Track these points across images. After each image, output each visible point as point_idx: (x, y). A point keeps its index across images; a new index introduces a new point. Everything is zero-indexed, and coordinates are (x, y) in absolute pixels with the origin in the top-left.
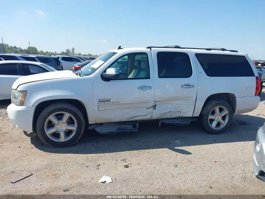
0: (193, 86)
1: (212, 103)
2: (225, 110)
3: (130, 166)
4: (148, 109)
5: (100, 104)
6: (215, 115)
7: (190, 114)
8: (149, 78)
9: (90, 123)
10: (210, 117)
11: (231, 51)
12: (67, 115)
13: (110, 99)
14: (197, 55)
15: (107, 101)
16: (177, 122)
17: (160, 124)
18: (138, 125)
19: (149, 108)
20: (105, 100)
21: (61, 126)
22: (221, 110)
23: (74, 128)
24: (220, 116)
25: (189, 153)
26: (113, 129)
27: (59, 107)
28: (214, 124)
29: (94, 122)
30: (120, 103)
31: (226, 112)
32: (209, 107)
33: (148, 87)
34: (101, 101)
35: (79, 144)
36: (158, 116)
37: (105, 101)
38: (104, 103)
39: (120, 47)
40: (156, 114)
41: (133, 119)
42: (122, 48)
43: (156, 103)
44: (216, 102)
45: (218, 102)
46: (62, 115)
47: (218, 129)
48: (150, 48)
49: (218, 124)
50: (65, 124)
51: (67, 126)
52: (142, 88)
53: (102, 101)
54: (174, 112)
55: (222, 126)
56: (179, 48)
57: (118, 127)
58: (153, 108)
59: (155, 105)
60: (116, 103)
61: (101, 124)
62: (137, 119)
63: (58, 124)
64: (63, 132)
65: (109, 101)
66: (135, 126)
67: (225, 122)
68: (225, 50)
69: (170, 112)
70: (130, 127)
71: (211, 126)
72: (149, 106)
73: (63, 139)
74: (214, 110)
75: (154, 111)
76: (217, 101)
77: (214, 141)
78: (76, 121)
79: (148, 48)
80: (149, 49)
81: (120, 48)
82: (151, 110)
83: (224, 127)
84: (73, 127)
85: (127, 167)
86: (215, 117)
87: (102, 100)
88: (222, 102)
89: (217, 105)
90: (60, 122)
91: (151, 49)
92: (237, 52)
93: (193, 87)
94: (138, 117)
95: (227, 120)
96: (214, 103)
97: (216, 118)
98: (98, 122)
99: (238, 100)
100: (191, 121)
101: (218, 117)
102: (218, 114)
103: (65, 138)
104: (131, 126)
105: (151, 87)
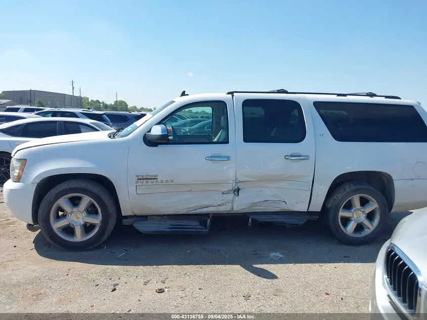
0: (306, 158)
1: (344, 189)
2: (373, 202)
3: (166, 290)
4: (224, 195)
5: (139, 184)
6: (352, 210)
7: (303, 208)
8: (227, 142)
9: (124, 214)
10: (342, 213)
11: (387, 97)
12: (86, 200)
13: (157, 176)
14: (318, 105)
15: (151, 179)
16: (280, 219)
17: (250, 221)
18: (209, 221)
19: (227, 193)
20: (147, 177)
21: (78, 217)
22: (364, 202)
23: (97, 220)
24: (363, 212)
25: (272, 276)
26: (165, 227)
27: (73, 187)
28: (351, 227)
29: (130, 213)
30: (174, 183)
31: (373, 206)
32: (338, 196)
33: (224, 157)
34: (141, 179)
35: (105, 248)
36: (244, 207)
37: (149, 179)
38: (147, 182)
39: (184, 92)
40: (239, 205)
41: (199, 211)
42: (188, 95)
43: (239, 185)
44: (353, 187)
45: (357, 187)
46: (80, 199)
47: (358, 235)
48: (232, 93)
49: (360, 227)
50: (83, 214)
51: (85, 216)
52: (213, 158)
53: (143, 179)
54: (275, 202)
55: (367, 232)
56: (286, 92)
57: (174, 222)
58: (234, 194)
59: (236, 187)
60: (167, 183)
61: (144, 218)
62: (205, 210)
63: (71, 213)
64: (79, 227)
65: (154, 179)
66: (204, 224)
67: (372, 225)
68: (375, 95)
69: (267, 201)
70: (195, 224)
71: (345, 231)
72: (225, 190)
73: (79, 237)
74: (350, 201)
75: (237, 198)
76: (355, 186)
77: (345, 257)
78: (99, 210)
79: (229, 93)
80: (230, 95)
81: (183, 94)
82: (231, 196)
83: (370, 234)
84: (95, 220)
85: (160, 291)
86: (352, 213)
87: (142, 176)
88: (364, 187)
89: (356, 191)
90: (75, 210)
91: (233, 96)
92: (400, 99)
93: (308, 159)
94: (207, 207)
95: (376, 221)
96: (348, 188)
97: (355, 216)
98: (138, 213)
99: (397, 185)
100: (305, 220)
101: (358, 215)
102: (359, 210)
103: (82, 236)
104: (198, 223)
105: (228, 158)
